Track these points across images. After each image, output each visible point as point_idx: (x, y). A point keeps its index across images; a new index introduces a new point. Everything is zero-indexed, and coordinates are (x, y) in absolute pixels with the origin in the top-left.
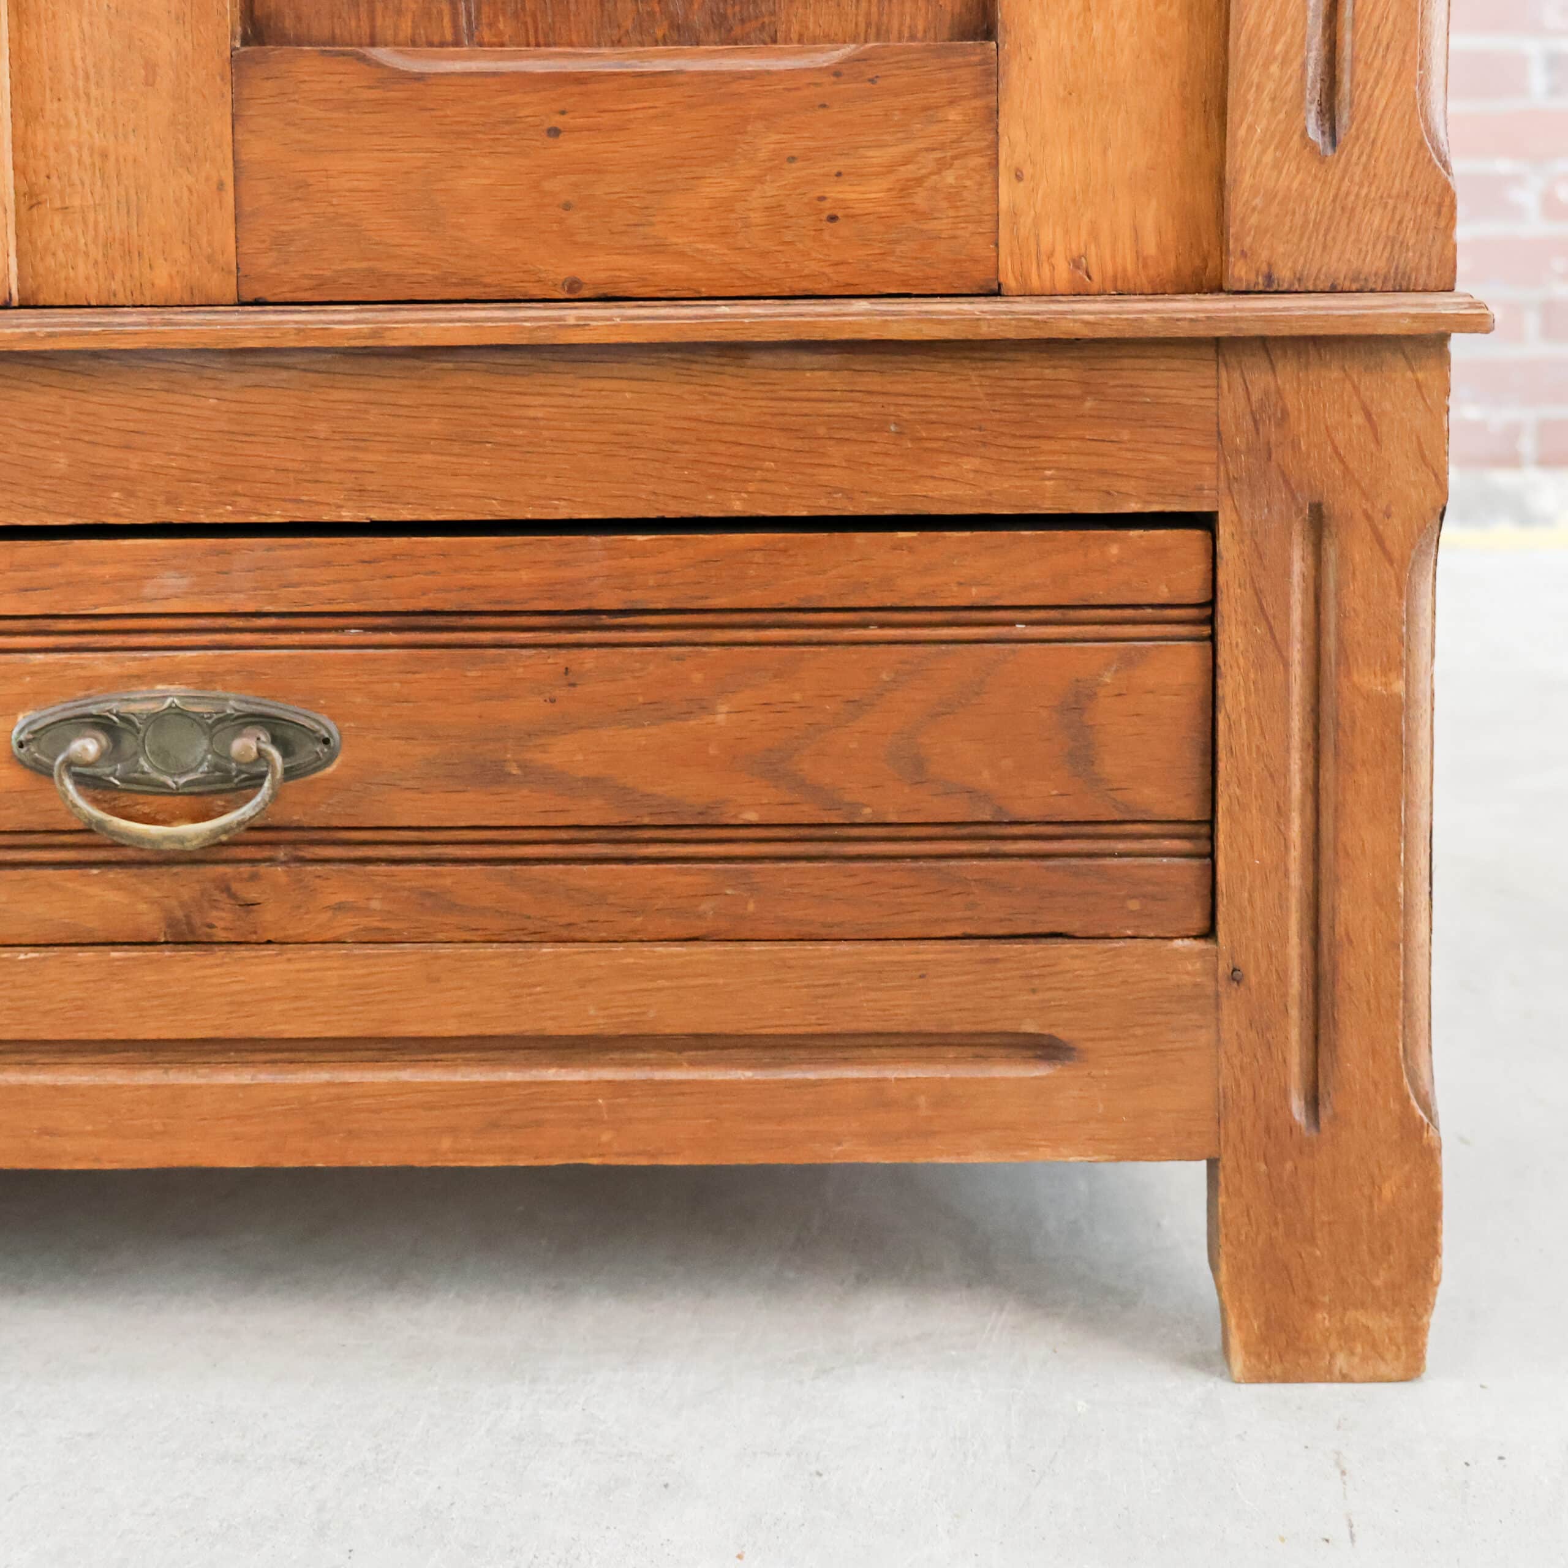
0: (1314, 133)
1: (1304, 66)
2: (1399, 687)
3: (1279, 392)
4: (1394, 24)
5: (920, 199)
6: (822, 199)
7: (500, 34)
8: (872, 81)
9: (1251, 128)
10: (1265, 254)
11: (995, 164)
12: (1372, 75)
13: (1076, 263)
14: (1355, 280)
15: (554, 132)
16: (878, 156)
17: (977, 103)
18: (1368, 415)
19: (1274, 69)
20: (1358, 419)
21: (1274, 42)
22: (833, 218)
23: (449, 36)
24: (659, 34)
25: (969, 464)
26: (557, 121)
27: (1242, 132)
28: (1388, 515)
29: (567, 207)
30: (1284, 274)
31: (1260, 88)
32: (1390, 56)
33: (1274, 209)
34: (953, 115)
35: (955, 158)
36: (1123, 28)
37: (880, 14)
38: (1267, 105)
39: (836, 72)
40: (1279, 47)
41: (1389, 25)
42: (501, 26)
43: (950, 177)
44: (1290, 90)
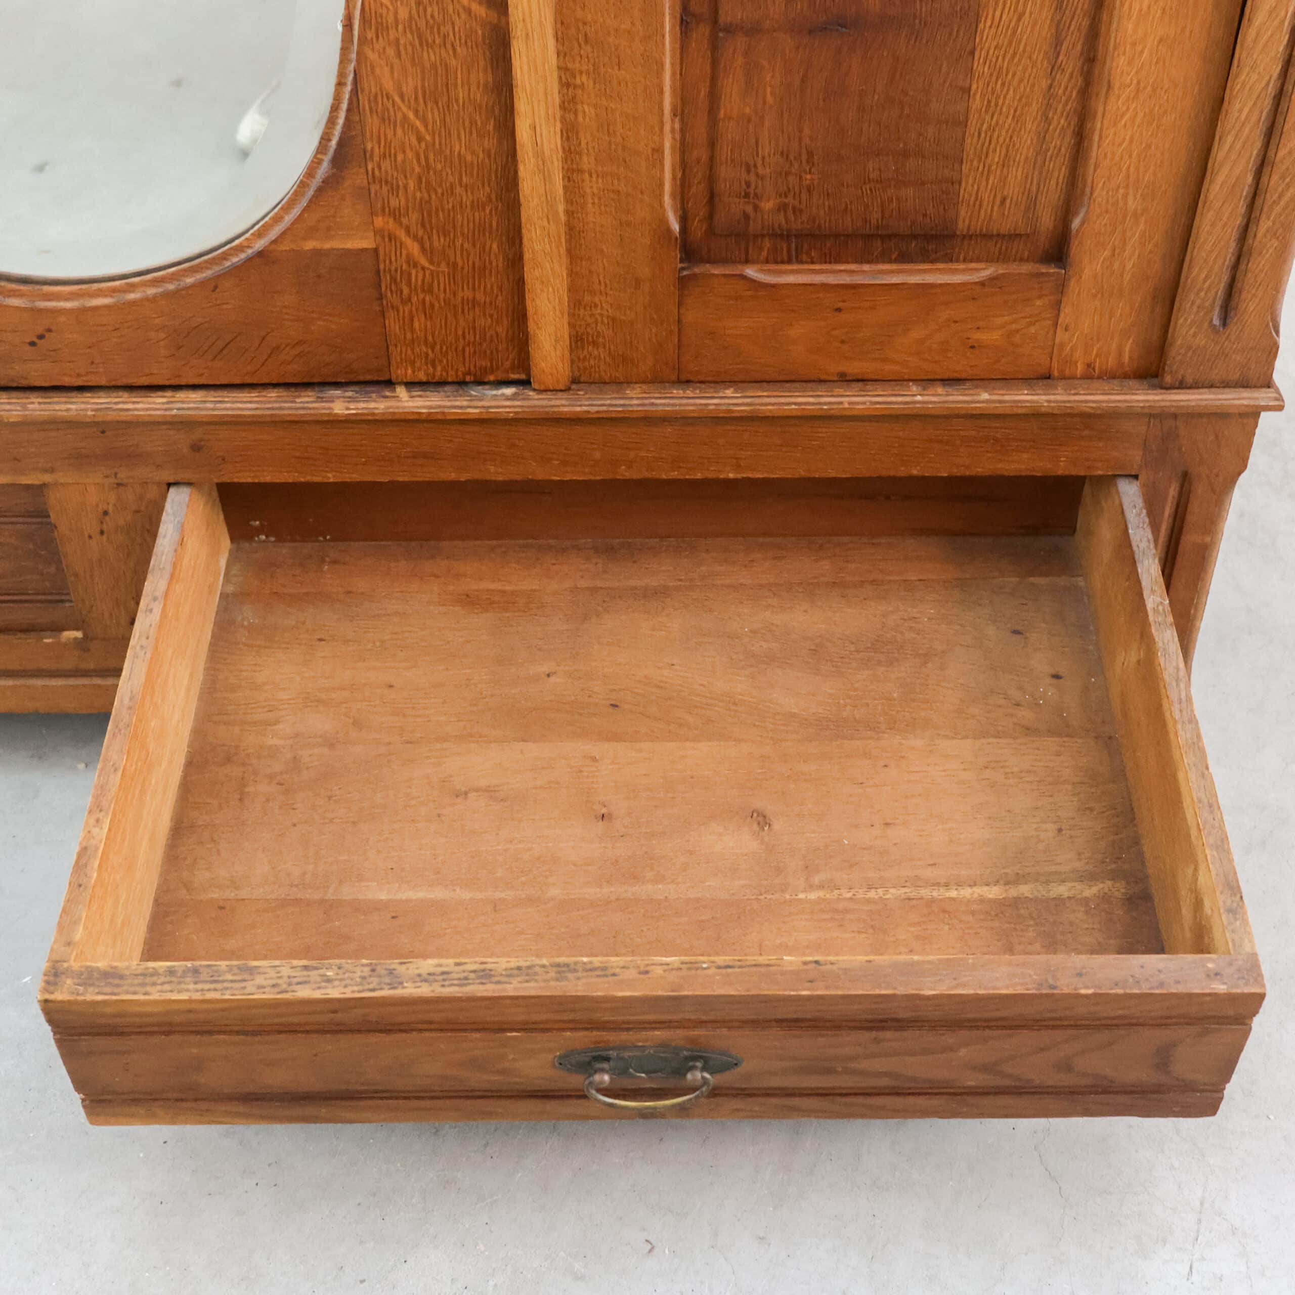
0: (1216, 322)
1: (1217, 293)
2: (1208, 539)
3: (1176, 427)
4: (1266, 274)
5: (1017, 339)
6: (968, 338)
7: (812, 258)
8: (1000, 288)
9: (1186, 319)
10: (1182, 372)
11: (1056, 325)
12: (1250, 296)
13: (1089, 365)
14: (1223, 382)
15: (839, 310)
16: (999, 321)
17: (1052, 298)
18: (1217, 437)
19: (1202, 294)
20: (1212, 438)
21: (1205, 280)
22: (972, 347)
23: (786, 258)
24: (893, 257)
25: (1025, 456)
26: (840, 305)
27: (1181, 321)
28: (1217, 476)
29: (842, 342)
30: (1189, 380)
31: (1193, 303)
32: (1261, 287)
33: (1190, 354)
34: (1039, 303)
35: (1037, 321)
36: (1129, 265)
37: (1006, 250)
38: (1195, 309)
39: (982, 284)
40: (1207, 284)
41: (1263, 275)
42: (813, 254)
43: (1032, 330)
44: (1207, 304)
